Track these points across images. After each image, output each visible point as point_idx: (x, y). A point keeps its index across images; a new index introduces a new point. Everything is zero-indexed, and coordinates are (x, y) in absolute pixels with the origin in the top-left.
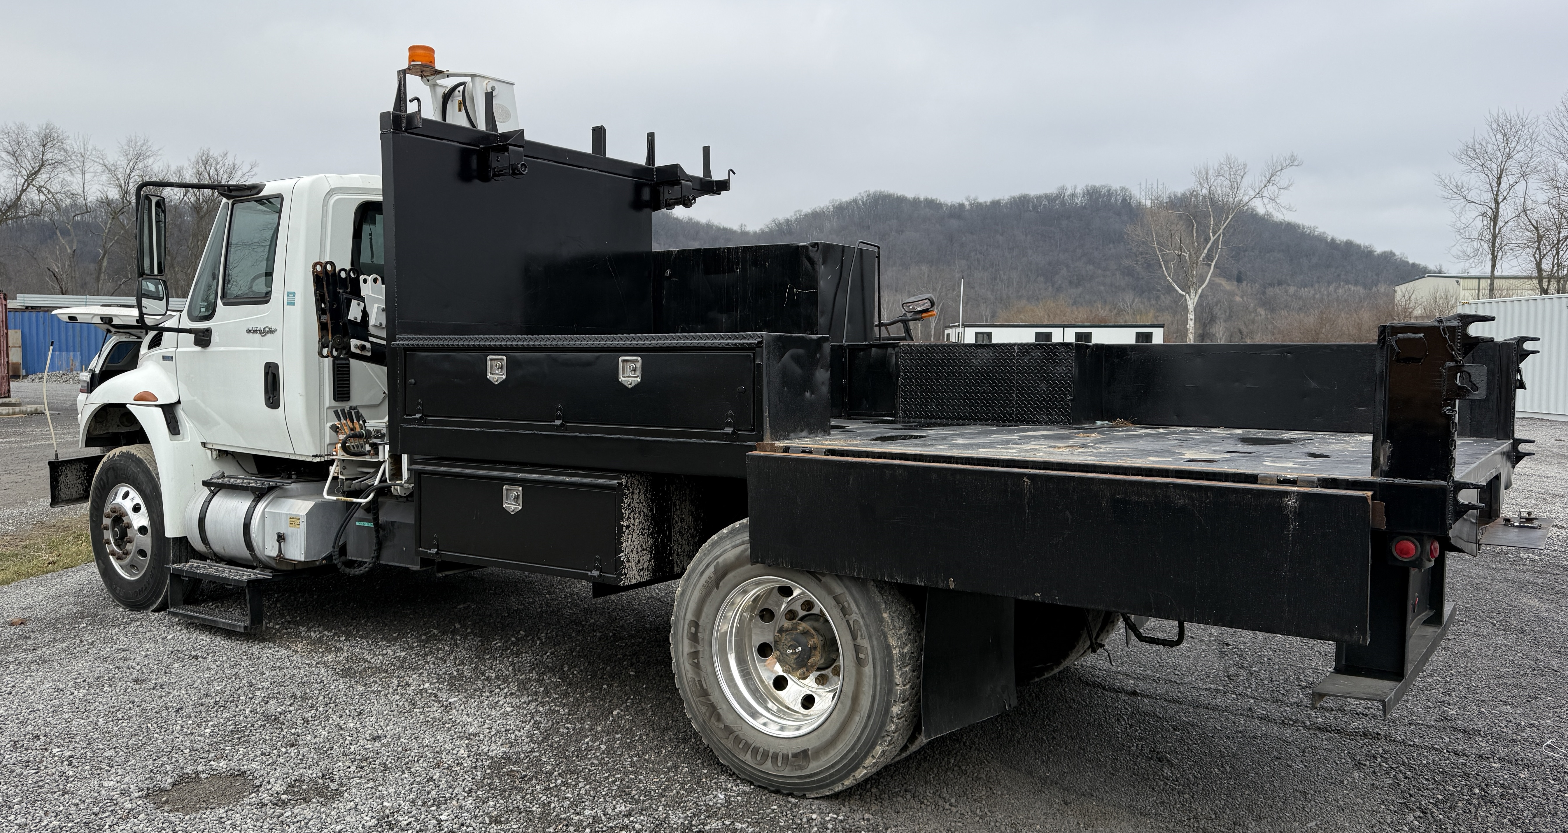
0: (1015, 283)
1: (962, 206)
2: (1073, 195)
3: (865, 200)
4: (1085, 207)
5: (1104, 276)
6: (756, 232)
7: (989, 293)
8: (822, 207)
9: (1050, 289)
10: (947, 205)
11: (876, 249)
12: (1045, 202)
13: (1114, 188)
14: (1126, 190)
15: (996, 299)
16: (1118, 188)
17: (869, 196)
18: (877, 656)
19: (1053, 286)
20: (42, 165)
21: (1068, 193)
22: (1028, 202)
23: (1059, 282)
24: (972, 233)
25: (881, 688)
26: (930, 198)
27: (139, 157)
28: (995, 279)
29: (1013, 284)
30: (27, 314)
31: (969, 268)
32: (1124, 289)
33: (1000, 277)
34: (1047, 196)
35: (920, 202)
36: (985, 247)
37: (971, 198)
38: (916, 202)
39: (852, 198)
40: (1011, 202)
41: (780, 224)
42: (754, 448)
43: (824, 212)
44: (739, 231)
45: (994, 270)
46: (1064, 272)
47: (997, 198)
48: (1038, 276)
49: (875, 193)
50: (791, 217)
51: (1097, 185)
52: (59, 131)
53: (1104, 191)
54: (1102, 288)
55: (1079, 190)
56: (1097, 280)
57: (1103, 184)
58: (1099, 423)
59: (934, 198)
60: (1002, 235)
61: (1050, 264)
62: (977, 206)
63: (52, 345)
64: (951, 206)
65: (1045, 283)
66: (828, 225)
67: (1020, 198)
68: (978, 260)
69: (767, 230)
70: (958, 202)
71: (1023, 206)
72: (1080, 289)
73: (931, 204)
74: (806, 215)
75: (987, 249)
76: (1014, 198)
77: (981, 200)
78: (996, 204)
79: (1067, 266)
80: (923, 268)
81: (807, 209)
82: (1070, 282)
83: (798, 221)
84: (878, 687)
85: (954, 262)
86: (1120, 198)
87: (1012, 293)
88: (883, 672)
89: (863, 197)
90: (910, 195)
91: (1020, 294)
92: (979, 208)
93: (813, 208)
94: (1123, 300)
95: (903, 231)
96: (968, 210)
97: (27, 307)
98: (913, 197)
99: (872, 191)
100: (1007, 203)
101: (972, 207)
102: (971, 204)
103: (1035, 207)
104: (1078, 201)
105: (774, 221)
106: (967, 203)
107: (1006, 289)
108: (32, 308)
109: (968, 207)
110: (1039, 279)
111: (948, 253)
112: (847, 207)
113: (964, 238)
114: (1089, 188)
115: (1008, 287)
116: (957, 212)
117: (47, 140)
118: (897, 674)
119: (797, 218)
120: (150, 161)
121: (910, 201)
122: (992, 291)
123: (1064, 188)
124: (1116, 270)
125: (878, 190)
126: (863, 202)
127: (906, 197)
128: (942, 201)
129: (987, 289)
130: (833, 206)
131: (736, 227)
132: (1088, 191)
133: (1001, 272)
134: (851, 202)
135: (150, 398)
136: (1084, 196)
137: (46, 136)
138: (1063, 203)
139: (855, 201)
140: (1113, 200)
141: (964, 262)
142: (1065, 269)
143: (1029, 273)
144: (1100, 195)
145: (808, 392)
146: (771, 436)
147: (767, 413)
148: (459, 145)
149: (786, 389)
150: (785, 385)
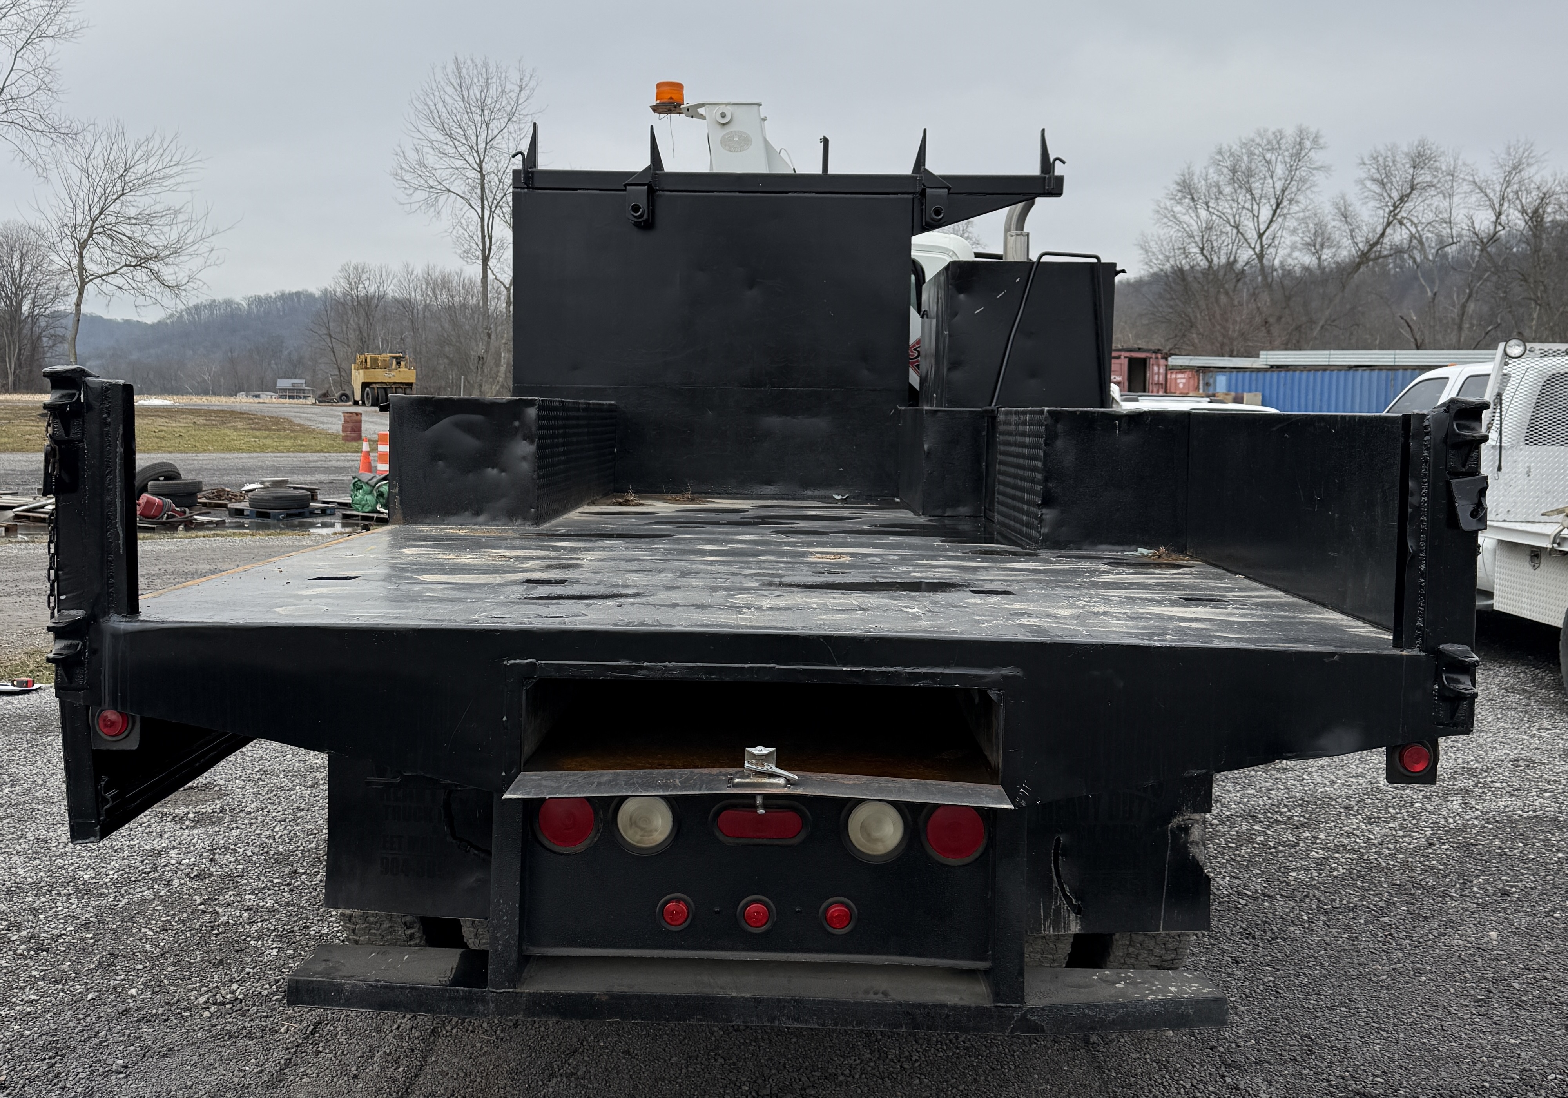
20: (1413, 188)
27: (1516, 168)
30: (1268, 374)
52: (1434, 148)
97: (1272, 366)
108: (1278, 367)
117: (1419, 160)
120: (1533, 170)
137: (1419, 155)
145: (493, 468)
146: (404, 517)
147: (397, 490)
148: (598, 192)
149: (441, 463)
150: (440, 457)
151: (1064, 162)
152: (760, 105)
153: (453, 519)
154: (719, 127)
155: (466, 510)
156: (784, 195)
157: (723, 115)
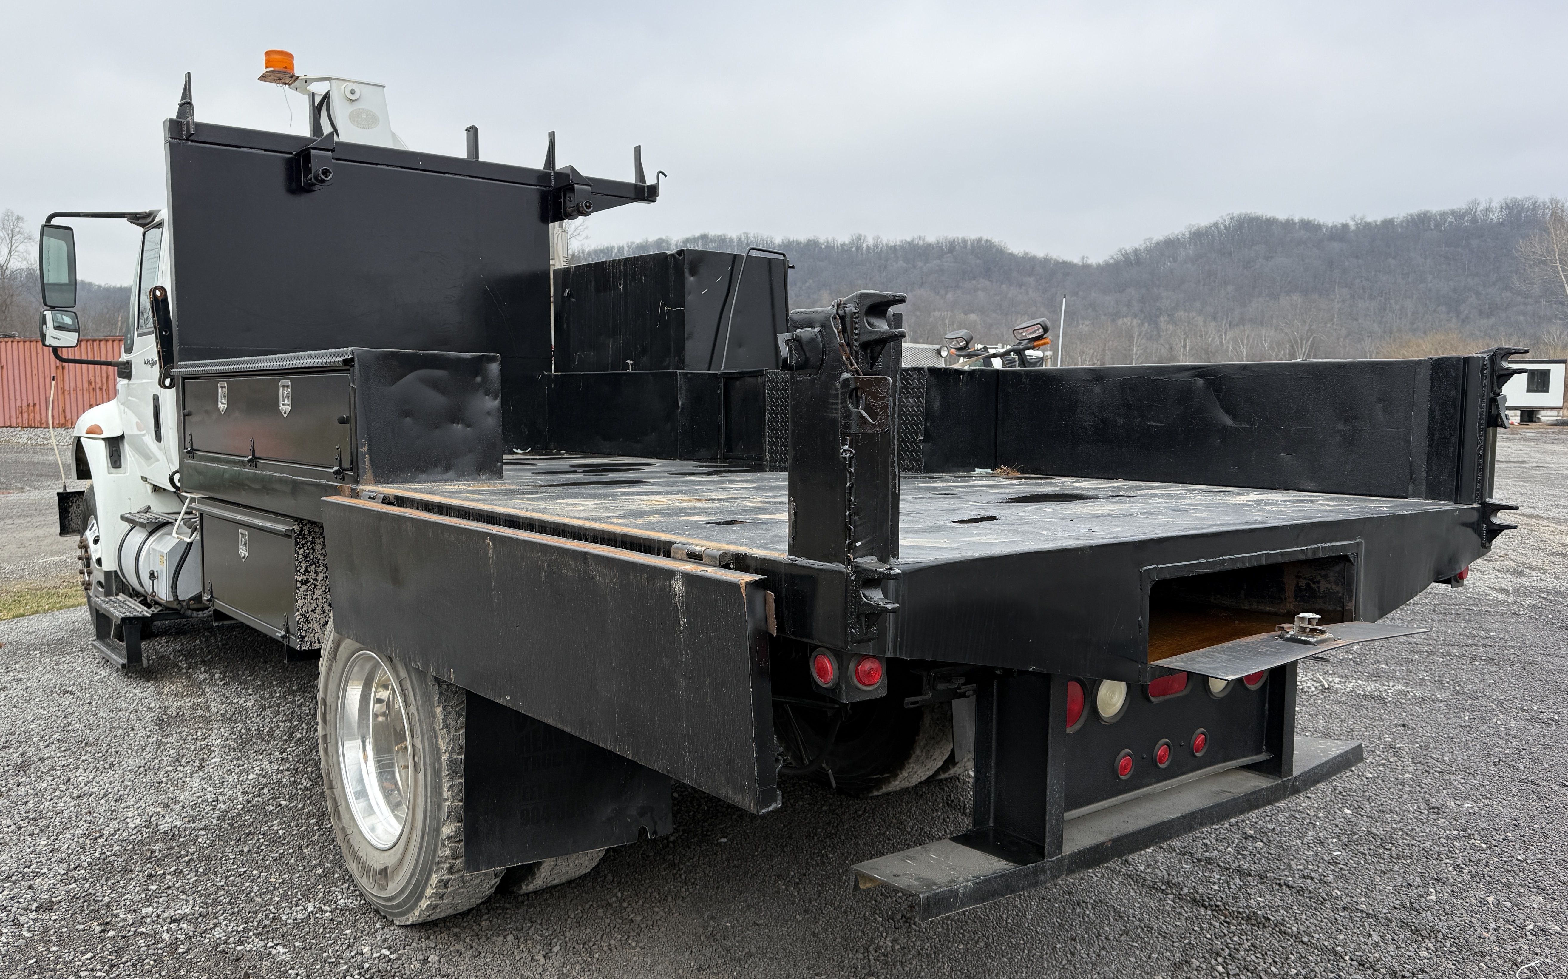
0: (1409, 315)
1: (1345, 226)
2: (1487, 210)
3: (1227, 223)
4: (1502, 224)
5: (1525, 304)
6: (1099, 264)
7: (1376, 325)
8: (1176, 233)
9: (1454, 320)
10: (1327, 226)
11: (782, 257)
12: (1451, 219)
13: (1541, 200)
14: (1557, 202)
15: (1385, 332)
16: (1547, 200)
17: (1232, 219)
18: (428, 762)
19: (1458, 316)
21: (1481, 207)
22: (1430, 219)
23: (1466, 312)
24: (1357, 257)
25: (431, 802)
26: (1306, 219)
28: (1385, 309)
29: (1406, 315)
31: (1353, 297)
32: (1550, 320)
33: (1390, 307)
34: (1453, 213)
35: (1294, 223)
36: (1373, 273)
37: (1357, 217)
38: (1288, 225)
39: (1212, 222)
40: (1408, 221)
41: (1127, 254)
42: (337, 491)
43: (1178, 239)
44: (1081, 264)
45: (1382, 299)
46: (1473, 299)
47: (1390, 216)
48: (1439, 306)
49: (1239, 216)
50: (1140, 245)
51: (1520, 197)
53: (1527, 204)
54: (1521, 318)
55: (1495, 204)
56: (1515, 309)
57: (1527, 196)
58: (978, 471)
59: (1311, 218)
60: (1394, 258)
61: (1455, 291)
62: (1364, 227)
63: (53, 380)
64: (1332, 228)
65: (1448, 313)
66: (1182, 253)
67: (1419, 215)
68: (1364, 288)
69: (1111, 261)
70: (1340, 222)
71: (1423, 224)
72: (1493, 320)
73: (1308, 226)
74: (1158, 243)
75: (1375, 275)
76: (1411, 215)
77: (1369, 219)
78: (1388, 224)
79: (1477, 294)
80: (1295, 298)
81: (1159, 236)
82: (1481, 313)
83: (1149, 250)
84: (429, 800)
85: (1334, 291)
86: (1549, 212)
87: (1405, 325)
88: (433, 782)
89: (1225, 221)
90: (1282, 216)
91: (1415, 326)
92: (1366, 229)
93: (1166, 234)
94: (1548, 332)
95: (1272, 257)
96: (1353, 231)
98: (1285, 217)
99: (1236, 213)
100: (1402, 222)
101: (1358, 228)
102: (1357, 224)
103: (1438, 225)
104: (1494, 216)
105: (1120, 251)
106: (1352, 224)
107: (1398, 321)
109: (1353, 228)
110: (1440, 308)
111: (1327, 280)
112: (1206, 232)
113: (1347, 263)
114: (1509, 201)
115: (1400, 318)
116: (1340, 234)
118: (446, 786)
119: (1147, 247)
121: (1281, 222)
122: (1380, 322)
123: (1475, 202)
124: (1541, 296)
125: (1244, 211)
126: (1225, 226)
127: (1277, 219)
128: (1321, 222)
129: (1374, 321)
130: (1190, 232)
131: (1076, 260)
132: (1507, 204)
133: (1392, 301)
134: (1211, 227)
135: (98, 431)
136: (1501, 211)
138: (1474, 220)
139: (1216, 225)
140: (1540, 213)
141: (1345, 291)
142: (1474, 296)
143: (1428, 302)
144: (1523, 208)
145: (458, 423)
146: (375, 477)
147: (366, 449)
148: (263, 152)
149: (408, 420)
150: (407, 414)
151: (665, 176)
152: (384, 87)
153: (423, 476)
154: (347, 103)
155: (436, 466)
156: (442, 175)
157: (353, 92)
